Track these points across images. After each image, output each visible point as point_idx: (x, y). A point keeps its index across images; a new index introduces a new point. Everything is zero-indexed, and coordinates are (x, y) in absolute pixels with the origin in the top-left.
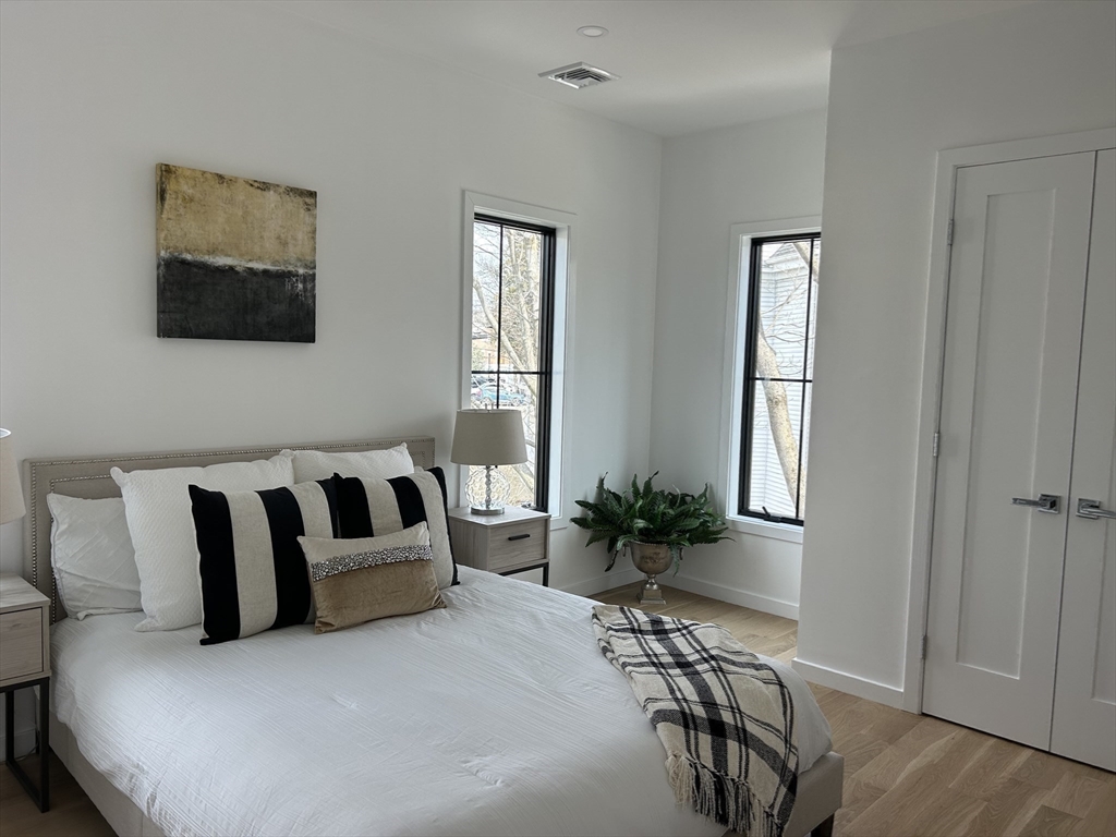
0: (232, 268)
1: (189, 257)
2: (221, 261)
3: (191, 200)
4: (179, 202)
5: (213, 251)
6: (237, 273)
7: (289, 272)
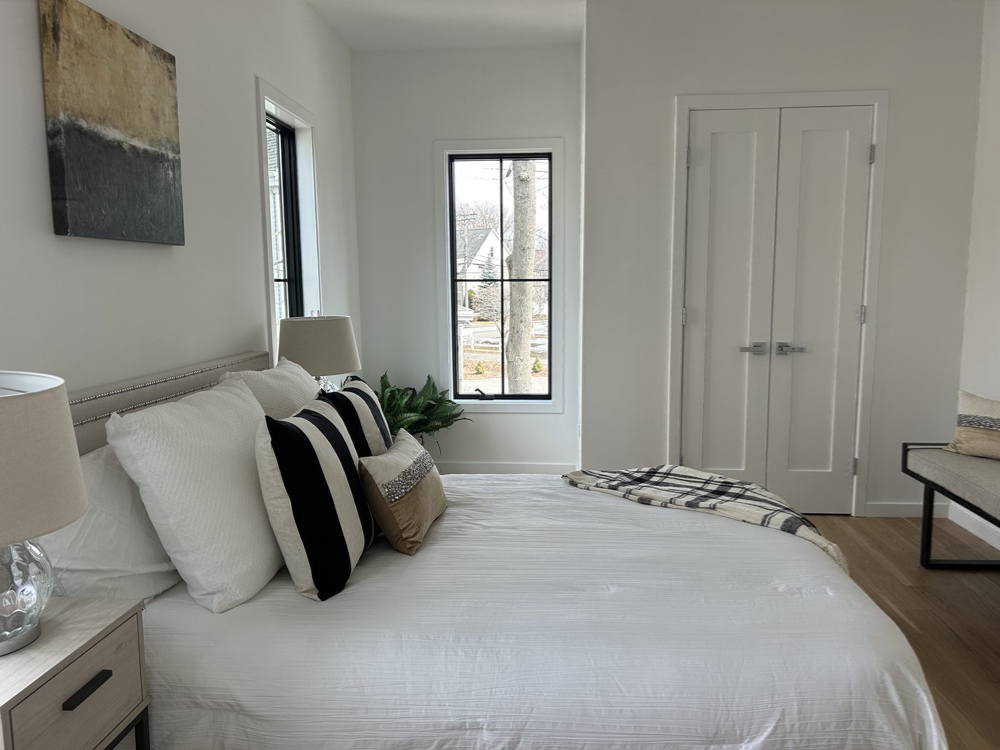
0: (119, 145)
1: (84, 124)
2: (112, 134)
3: (82, 46)
4: (72, 46)
5: (103, 121)
6: (124, 151)
7: (163, 155)
